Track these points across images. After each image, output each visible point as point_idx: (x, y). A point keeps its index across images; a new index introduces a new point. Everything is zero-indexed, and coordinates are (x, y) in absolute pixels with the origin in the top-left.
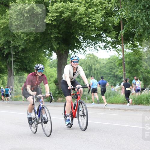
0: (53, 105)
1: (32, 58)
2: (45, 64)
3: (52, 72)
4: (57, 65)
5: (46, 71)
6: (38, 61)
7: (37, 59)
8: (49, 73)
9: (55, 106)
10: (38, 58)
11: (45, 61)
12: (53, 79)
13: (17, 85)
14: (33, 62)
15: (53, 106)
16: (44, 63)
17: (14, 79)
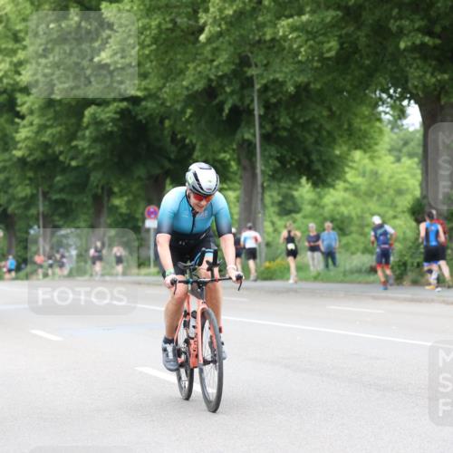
0: (409, 296)
1: (328, 127)
2: (376, 144)
3: (400, 176)
4: (420, 150)
5: (380, 172)
6: (350, 135)
7: (346, 126)
8: (391, 177)
9: (412, 300)
10: (350, 125)
11: (376, 135)
12: (405, 202)
13: (273, 223)
14: (332, 140)
15: (405, 300)
16: (372, 141)
17: (262, 200)
